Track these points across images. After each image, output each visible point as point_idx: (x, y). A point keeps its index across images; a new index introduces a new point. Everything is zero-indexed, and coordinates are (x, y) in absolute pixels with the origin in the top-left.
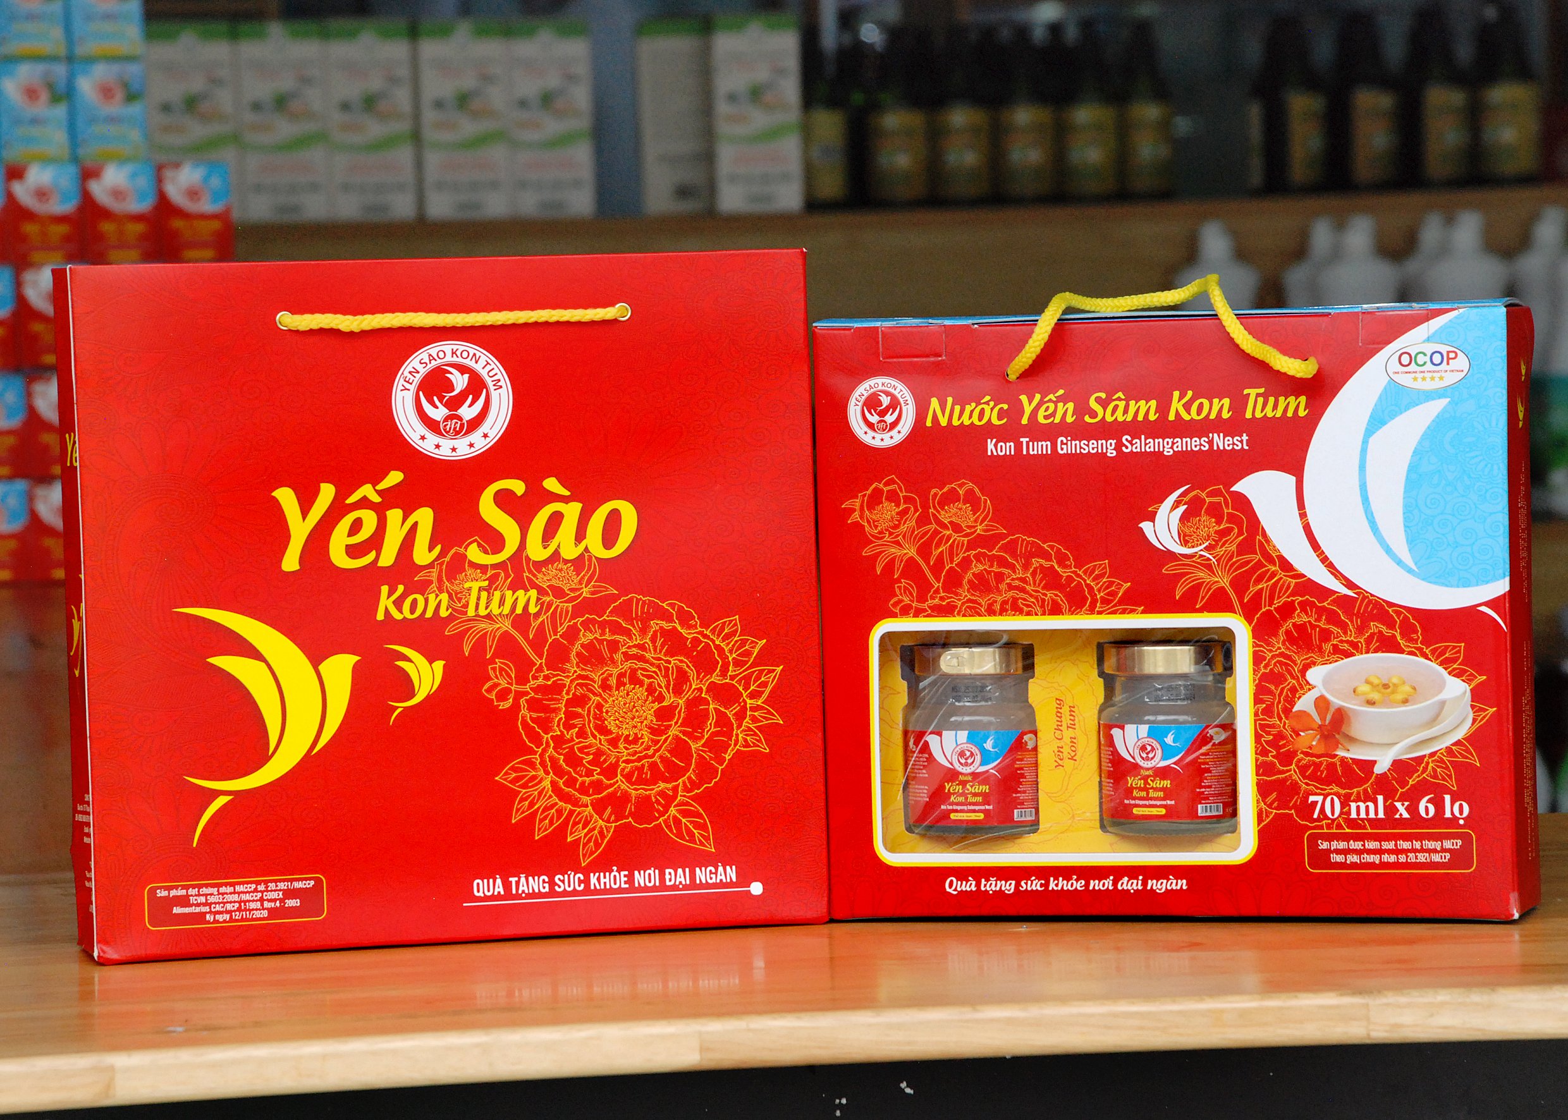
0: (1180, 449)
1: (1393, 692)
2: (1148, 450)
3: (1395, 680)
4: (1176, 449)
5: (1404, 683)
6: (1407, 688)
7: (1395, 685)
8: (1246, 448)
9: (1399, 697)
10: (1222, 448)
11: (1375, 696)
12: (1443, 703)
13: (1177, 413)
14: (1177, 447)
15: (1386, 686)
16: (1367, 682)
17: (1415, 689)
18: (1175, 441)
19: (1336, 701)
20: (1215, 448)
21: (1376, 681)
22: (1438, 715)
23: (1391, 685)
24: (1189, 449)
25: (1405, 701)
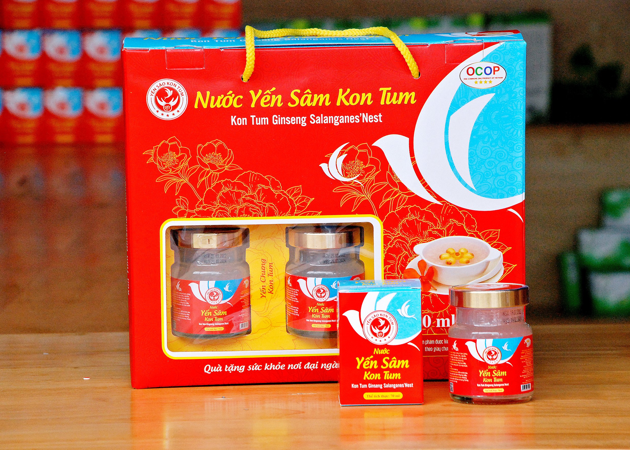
0: (343, 122)
1: (461, 257)
2: (325, 123)
3: (462, 251)
4: (341, 122)
5: (467, 252)
6: (469, 255)
7: (462, 253)
8: (381, 121)
9: (465, 260)
10: (367, 122)
11: (451, 260)
12: (488, 263)
13: (342, 101)
14: (342, 121)
15: (457, 254)
16: (447, 252)
17: (473, 255)
18: (340, 117)
19: (430, 263)
20: (363, 121)
21: (452, 251)
22: (485, 270)
23: (460, 253)
24: (348, 122)
25: (468, 262)
